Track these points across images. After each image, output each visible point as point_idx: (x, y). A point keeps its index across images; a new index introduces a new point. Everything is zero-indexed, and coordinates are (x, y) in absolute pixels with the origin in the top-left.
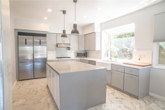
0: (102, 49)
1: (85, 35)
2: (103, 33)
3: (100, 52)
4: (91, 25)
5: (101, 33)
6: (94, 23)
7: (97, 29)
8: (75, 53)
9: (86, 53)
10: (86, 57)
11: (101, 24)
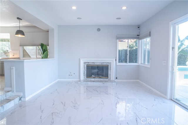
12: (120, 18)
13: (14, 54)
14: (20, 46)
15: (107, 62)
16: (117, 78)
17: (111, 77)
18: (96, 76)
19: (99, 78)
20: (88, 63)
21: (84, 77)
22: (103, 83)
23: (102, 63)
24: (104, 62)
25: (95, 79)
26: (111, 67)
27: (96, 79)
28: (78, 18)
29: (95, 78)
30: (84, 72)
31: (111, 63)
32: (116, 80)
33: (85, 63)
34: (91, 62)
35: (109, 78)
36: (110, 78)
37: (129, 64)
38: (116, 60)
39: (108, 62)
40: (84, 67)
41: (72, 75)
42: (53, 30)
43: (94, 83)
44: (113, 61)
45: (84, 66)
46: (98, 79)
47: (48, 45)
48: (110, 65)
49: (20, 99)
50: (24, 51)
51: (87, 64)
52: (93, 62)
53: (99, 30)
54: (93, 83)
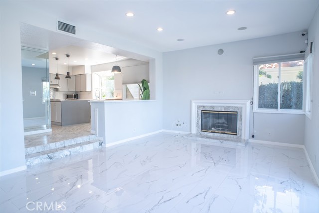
0: (93, 90)
1: (75, 75)
2: (93, 74)
3: (90, 92)
4: (82, 67)
5: (91, 75)
6: (84, 66)
7: (87, 71)
8: (64, 95)
9: (77, 95)
10: (77, 98)
11: (91, 66)
12: (245, 28)
13: (117, 94)
14: (123, 84)
15: (235, 107)
16: (253, 136)
17: (241, 133)
18: (218, 130)
19: (221, 133)
20: (204, 106)
21: (198, 130)
22: (222, 141)
23: (225, 108)
24: (229, 107)
25: (214, 134)
26: (241, 116)
27: (216, 135)
28: (179, 40)
29: (215, 132)
30: (198, 121)
31: (242, 108)
32: (252, 141)
33: (199, 107)
34: (208, 106)
35: (238, 136)
36: (241, 135)
37: (280, 111)
38: (252, 103)
39: (237, 107)
40: (198, 114)
41: (180, 125)
42: (154, 60)
43: (208, 139)
44: (245, 104)
45: (198, 111)
46: (219, 134)
47: (149, 82)
48: (241, 112)
49: (101, 144)
50: (127, 90)
51: (201, 109)
52: (211, 106)
53: (221, 52)
54: (206, 139)
